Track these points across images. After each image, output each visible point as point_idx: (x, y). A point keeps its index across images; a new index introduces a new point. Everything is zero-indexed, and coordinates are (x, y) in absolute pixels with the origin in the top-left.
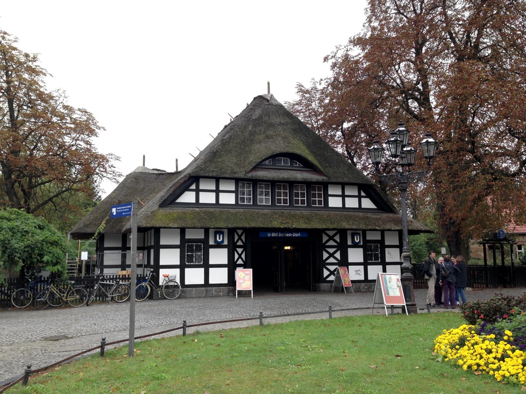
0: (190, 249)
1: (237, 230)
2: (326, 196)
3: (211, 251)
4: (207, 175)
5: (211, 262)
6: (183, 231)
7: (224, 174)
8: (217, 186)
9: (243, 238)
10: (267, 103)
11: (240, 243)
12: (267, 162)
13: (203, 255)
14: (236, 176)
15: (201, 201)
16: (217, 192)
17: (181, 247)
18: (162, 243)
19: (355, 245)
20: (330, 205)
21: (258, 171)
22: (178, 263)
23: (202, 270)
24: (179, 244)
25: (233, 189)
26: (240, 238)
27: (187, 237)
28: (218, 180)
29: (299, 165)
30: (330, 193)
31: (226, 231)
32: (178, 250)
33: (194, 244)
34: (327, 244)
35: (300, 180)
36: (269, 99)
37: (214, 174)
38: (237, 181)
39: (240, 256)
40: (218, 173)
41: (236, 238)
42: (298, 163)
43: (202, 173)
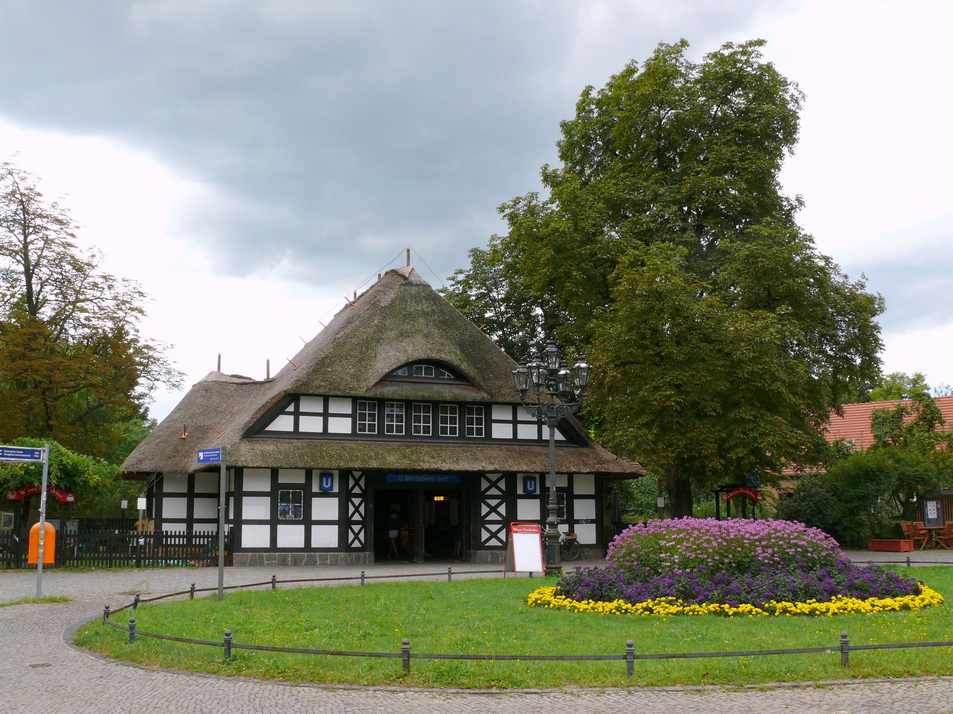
0: (285, 498)
1: (353, 472)
2: (489, 422)
3: (315, 501)
4: (311, 391)
5: (314, 517)
6: (275, 473)
7: (334, 390)
8: (326, 407)
9: (362, 483)
10: (404, 282)
11: (357, 490)
12: (400, 372)
13: (304, 507)
14: (353, 393)
15: (301, 430)
16: (326, 415)
17: (272, 494)
18: (246, 488)
19: (529, 495)
20: (494, 436)
21: (386, 386)
22: (268, 518)
23: (302, 528)
24: (269, 490)
25: (350, 412)
26: (357, 483)
27: (280, 481)
28: (326, 399)
29: (448, 375)
30: (494, 417)
31: (336, 474)
32: (268, 499)
33: (291, 491)
34: (487, 494)
35: (449, 399)
36: (407, 275)
37: (322, 391)
38: (356, 400)
39: (357, 509)
40: (327, 389)
41: (351, 483)
42: (447, 373)
43: (303, 390)
